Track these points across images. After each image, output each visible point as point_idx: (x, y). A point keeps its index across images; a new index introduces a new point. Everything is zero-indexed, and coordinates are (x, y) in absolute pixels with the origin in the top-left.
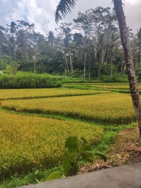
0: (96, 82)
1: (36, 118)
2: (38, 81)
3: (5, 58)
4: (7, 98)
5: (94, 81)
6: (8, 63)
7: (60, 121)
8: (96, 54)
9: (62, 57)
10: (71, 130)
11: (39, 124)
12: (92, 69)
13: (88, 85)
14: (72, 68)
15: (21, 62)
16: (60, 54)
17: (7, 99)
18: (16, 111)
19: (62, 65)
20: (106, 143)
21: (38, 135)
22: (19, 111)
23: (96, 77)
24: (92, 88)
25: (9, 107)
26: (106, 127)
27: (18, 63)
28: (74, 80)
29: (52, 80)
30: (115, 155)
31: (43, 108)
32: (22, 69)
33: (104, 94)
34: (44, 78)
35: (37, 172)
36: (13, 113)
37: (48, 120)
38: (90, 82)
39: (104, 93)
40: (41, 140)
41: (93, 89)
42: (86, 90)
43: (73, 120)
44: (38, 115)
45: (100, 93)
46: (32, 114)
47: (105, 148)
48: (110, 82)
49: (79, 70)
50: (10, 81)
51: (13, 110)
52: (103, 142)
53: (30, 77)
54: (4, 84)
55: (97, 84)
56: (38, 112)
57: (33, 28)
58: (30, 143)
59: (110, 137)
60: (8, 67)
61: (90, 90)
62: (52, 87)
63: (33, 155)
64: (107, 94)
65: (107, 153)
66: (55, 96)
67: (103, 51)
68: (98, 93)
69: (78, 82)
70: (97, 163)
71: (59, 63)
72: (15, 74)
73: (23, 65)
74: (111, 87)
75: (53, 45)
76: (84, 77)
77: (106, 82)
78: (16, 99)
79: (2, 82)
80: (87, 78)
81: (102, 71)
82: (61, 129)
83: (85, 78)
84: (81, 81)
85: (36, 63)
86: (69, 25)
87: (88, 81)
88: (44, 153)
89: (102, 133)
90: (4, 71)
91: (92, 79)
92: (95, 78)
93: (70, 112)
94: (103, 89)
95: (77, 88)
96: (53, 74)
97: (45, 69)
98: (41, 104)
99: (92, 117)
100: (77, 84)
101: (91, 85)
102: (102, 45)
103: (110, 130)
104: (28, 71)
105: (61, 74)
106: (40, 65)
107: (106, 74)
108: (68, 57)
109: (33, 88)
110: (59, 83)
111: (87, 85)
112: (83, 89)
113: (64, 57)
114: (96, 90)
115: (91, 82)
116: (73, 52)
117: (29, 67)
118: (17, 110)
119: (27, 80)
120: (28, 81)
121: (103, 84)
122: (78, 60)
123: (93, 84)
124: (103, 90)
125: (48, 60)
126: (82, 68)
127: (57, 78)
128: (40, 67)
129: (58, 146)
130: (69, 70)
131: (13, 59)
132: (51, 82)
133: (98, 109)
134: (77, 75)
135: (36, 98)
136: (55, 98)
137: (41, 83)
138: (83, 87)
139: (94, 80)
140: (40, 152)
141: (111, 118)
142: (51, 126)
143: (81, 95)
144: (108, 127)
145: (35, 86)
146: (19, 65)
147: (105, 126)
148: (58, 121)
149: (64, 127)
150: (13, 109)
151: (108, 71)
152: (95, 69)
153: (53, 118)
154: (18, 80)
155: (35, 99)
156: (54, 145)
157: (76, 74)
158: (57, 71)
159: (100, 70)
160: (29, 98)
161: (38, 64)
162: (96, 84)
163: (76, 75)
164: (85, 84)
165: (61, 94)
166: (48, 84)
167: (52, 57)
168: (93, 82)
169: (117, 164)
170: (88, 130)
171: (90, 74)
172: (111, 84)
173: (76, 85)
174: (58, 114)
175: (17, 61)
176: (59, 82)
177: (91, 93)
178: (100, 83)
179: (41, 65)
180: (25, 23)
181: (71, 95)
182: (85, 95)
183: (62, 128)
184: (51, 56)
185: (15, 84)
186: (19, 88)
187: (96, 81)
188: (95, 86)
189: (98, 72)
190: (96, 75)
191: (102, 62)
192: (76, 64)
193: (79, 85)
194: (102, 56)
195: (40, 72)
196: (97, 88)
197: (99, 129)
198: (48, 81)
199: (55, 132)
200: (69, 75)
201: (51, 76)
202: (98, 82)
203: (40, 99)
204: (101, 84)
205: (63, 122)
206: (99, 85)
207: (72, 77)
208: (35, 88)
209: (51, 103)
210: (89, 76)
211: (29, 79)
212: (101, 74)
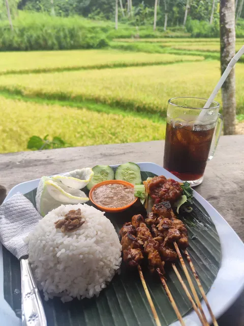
0: (177, 37)
2: (62, 34)
5: (174, 34)
7: (99, 115)
12: (172, 6)
13: (161, 42)
14: (130, 3)
22: (28, 96)
23: (179, 25)
28: (132, 30)
31: (70, 90)
36: (20, 100)
38: (165, 37)
39: (188, 61)
41: (170, 51)
42: (157, 55)
44: (62, 103)
45: (182, 61)
48: (206, 36)
49: (145, 7)
50: (6, 35)
53: (44, 26)
55: (179, 42)
56: (62, 98)
61: (164, 53)
62: (89, 47)
68: (178, 62)
69: (141, 37)
72: (13, 18)
74: (206, 48)
76: (153, 24)
77: (198, 36)
80: (161, 28)
83: (158, 27)
84: (148, 33)
87: (162, 34)
91: (170, 30)
92: (178, 27)
94: (188, 52)
96: (90, 18)
100: (138, 42)
101: (167, 44)
104: (38, 10)
105: (108, 18)
107: (200, 18)
109: (51, 48)
110: (102, 38)
111: (158, 42)
114: (175, 54)
115: (168, 37)
117: (40, 2)
118: (24, 94)
119: (39, 33)
120: (43, 36)
121: (191, 42)
123: (170, 41)
124: (190, 54)
127: (97, 27)
130: (124, 7)
132: (86, 37)
135: (58, 70)
137: (68, 40)
138: (150, 47)
139: (174, 31)
143: (144, 64)
145: (57, 47)
150: (17, 92)
151: (207, 9)
154: (22, 31)
155: (56, 74)
157: (138, 17)
158: (99, 10)
159: (188, 9)
160: (45, 71)
162: (176, 42)
163: (137, 20)
164: (155, 40)
166: (81, 40)
168: (172, 37)
171: (168, 16)
172: (206, 42)
173: (137, 44)
174: (97, 103)
176: (103, 36)
178: (185, 40)
181: (124, 65)
182: (151, 64)
187: (178, 34)
188: (176, 46)
189: (185, 13)
190: (180, 20)
193: (142, 44)
196: (179, 50)
200: (123, 21)
201: (86, 23)
202: (181, 37)
203: (66, 73)
206: (182, 44)
207: (129, 24)
208: (56, 50)
209: (85, 81)
210: (164, 21)
211: (42, 30)
212: (190, 17)
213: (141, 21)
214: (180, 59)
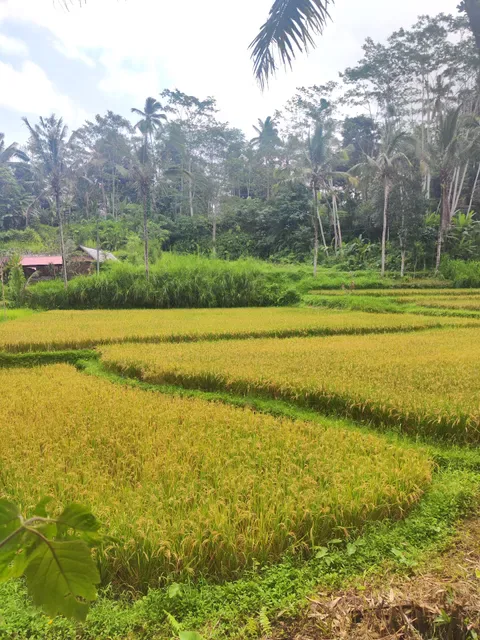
0: (426, 287)
1: (200, 406)
2: (223, 283)
3: (126, 211)
4: (122, 336)
5: (420, 282)
6: (134, 228)
7: (275, 422)
8: (426, 185)
9: (306, 201)
11: (207, 426)
12: (411, 239)
13: (396, 295)
14: (338, 237)
15: (173, 223)
16: (299, 193)
17: (120, 342)
18: (141, 379)
19: (304, 229)
20: (441, 515)
21: (196, 463)
22: (150, 380)
23: (428, 267)
24: (411, 307)
25: (124, 366)
26: (446, 455)
27: (163, 227)
28: (343, 277)
29: (269, 279)
30: (472, 564)
31: (225, 371)
32: (175, 246)
33: (455, 329)
34: (241, 274)
35: (174, 590)
36: (134, 386)
37: (238, 413)
38: (404, 287)
39: (453, 326)
40: (204, 481)
41: (414, 310)
42: (389, 315)
43: (323, 420)
44: (208, 395)
45: (439, 326)
46: (191, 392)
47: (435, 533)
49: (366, 242)
50: (136, 283)
51: (132, 376)
52: (427, 510)
53: (196, 272)
54: (119, 292)
55: (430, 294)
56: (208, 385)
57: (212, 109)
58: (167, 487)
59: (456, 493)
60: (134, 239)
61: (403, 313)
62: (266, 303)
63: (169, 530)
64: (467, 330)
65: (439, 551)
66: (272, 335)
67: (457, 173)
68: (430, 327)
69: (358, 287)
70: (392, 586)
71: (295, 224)
72: (153, 262)
73: (178, 232)
75: (274, 162)
76: (380, 266)
77: (467, 284)
78: (147, 340)
79: (112, 289)
80: (395, 273)
81: (449, 247)
82: (274, 450)
83: (387, 272)
84: (371, 281)
85: (218, 226)
86: (326, 89)
87: (398, 283)
88: (203, 526)
89: (428, 473)
90: (122, 252)
91: (412, 276)
92: (424, 271)
93: (315, 391)
94: (452, 312)
95: (356, 308)
96: (273, 261)
97: (248, 244)
98: (222, 360)
99: (394, 412)
100: (353, 294)
101: (407, 298)
102: (452, 151)
103: (459, 464)
104: (193, 250)
105: (302, 260)
106: (230, 231)
107: (467, 257)
108: (327, 201)
109: (205, 305)
110: (289, 289)
111: (390, 294)
112: (377, 312)
113: (311, 203)
114: (425, 314)
115: (409, 287)
116: (341, 182)
117: (196, 240)
118: (144, 377)
119: (188, 281)
120: (193, 286)
121: (454, 294)
122: (360, 211)
123: (413, 294)
124: (454, 315)
125: (258, 215)
126: (374, 235)
127: (283, 273)
128: (230, 237)
129: (257, 508)
130: (328, 243)
131: (147, 215)
132: (264, 288)
133: (422, 386)
134: (357, 262)
135: (210, 338)
136: (270, 340)
137: (233, 291)
138: (376, 302)
139: (418, 277)
140: (192, 523)
141: (468, 421)
142: (244, 435)
143: (365, 331)
144: (455, 452)
145: (214, 302)
146: (167, 232)
147: (444, 448)
148: (269, 420)
149: (287, 444)
150: (134, 373)
152: (424, 239)
153: (255, 408)
154: (162, 279)
155: (207, 344)
156: (242, 504)
157: (352, 258)
158: (286, 250)
159: (442, 244)
160: (188, 339)
161: (224, 227)
162: (425, 294)
164: (386, 291)
165: (294, 328)
166: (253, 292)
167: (272, 203)
168: (416, 287)
170: (373, 459)
171: (406, 255)
173: (351, 298)
174: (273, 398)
175: (160, 219)
176: (292, 287)
177: (404, 324)
178: (441, 291)
179: (235, 230)
180: (186, 97)
181: (328, 332)
182: (381, 331)
183: (281, 445)
184: (268, 199)
185: (151, 294)
186: (165, 306)
187: (428, 281)
188: (423, 300)
189: (436, 250)
190: (430, 262)
191: (452, 213)
192: (356, 223)
193: (361, 298)
194: (452, 194)
195: (234, 253)
196: (431, 307)
197: (417, 458)
198: (254, 282)
199: (252, 457)
200: (327, 263)
201: (264, 267)
202: (434, 287)
203: (223, 343)
204: (445, 294)
205: (288, 424)
206: (436, 297)
207: (337, 268)
208: (213, 307)
209: (254, 357)
210: (401, 263)
211: (193, 278)
212: (447, 256)
213: (358, 263)
214: (435, 323)
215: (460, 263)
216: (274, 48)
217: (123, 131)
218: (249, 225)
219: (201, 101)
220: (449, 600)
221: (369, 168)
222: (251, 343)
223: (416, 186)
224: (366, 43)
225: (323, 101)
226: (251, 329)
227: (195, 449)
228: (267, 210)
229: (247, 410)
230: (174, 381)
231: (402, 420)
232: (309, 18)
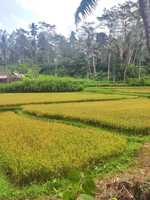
0: (121, 86)
1: (56, 125)
2: (59, 85)
3: (27, 61)
4: (29, 102)
5: (119, 84)
6: (30, 67)
7: (79, 129)
8: (121, 55)
9: (85, 59)
10: (91, 139)
11: (59, 131)
12: (116, 72)
13: (112, 88)
14: (95, 71)
15: (43, 65)
16: (82, 56)
17: (28, 104)
18: (36, 116)
19: (84, 67)
20: (129, 156)
21: (57, 143)
22: (40, 117)
23: (122, 80)
24: (117, 92)
25: (30, 112)
26: (130, 138)
27: (40, 66)
28: (96, 83)
29: (74, 84)
30: (138, 169)
31: (63, 114)
32: (43, 73)
33: (130, 99)
34: (65, 82)
35: (55, 181)
36: (34, 118)
37: (68, 126)
38: (114, 86)
39: (129, 98)
40: (60, 148)
41: (118, 93)
42: (110, 95)
43: (93, 128)
44: (58, 121)
45: (125, 98)
46: (53, 120)
47: (128, 161)
48: (137, 86)
49: (103, 72)
50: (31, 85)
51: (33, 116)
52: (125, 154)
53: (51, 81)
54: (26, 87)
55: (122, 88)
56: (58, 118)
57: (55, 29)
58: (49, 150)
59: (133, 149)
60: (30, 70)
61: (114, 94)
62: (73, 91)
63: (52, 163)
64: (134, 100)
65: (129, 166)
66: (76, 102)
67: (130, 51)
68: (123, 99)
69: (101, 86)
70: (117, 177)
71: (81, 66)
72: (36, 78)
73: (44, 68)
74: (138, 91)
75: (75, 46)
76: (107, 80)
77: (133, 85)
78: (37, 104)
79: (24, 86)
80: (112, 81)
81: (128, 73)
82: (80, 138)
83: (110, 81)
84: (105, 84)
85: (57, 66)
86: (92, 23)
87: (113, 85)
88: (62, 162)
89: (125, 144)
90: (26, 74)
91: (117, 82)
92: (121, 81)
93: (91, 119)
94: (129, 94)
95: (100, 93)
96: (75, 77)
97: (67, 72)
98: (61, 110)
101: (115, 89)
102: (129, 45)
103: (134, 141)
104: (49, 74)
105: (83, 77)
106: (61, 68)
107: (133, 77)
108: (91, 59)
109: (54, 92)
110: (80, 87)
111: (111, 88)
112: (106, 94)
113: (86, 59)
114: (121, 94)
115: (116, 86)
116: (96, 53)
117: (50, 70)
118: (37, 115)
119: (48, 84)
121: (129, 88)
122: (102, 62)
123: (117, 88)
124: (129, 95)
125: (69, 63)
126: (106, 70)
127: (78, 82)
128: (61, 70)
129: (77, 155)
130: (92, 72)
131: (35, 63)
132: (72, 86)
133: (122, 117)
135: (57, 102)
136: (75, 103)
137: (63, 87)
138: (106, 91)
139: (118, 83)
140: (58, 161)
141: (136, 128)
142: (70, 133)
143: (104, 100)
144: (132, 137)
145: (56, 90)
146: (41, 68)
147: (129, 136)
148: (78, 129)
149: (84, 136)
150: (34, 114)
151: (136, 73)
152: (120, 71)
153: (73, 125)
154: (40, 83)
155: (56, 105)
156: (72, 154)
157: (99, 77)
158: (79, 74)
159: (126, 73)
160: (50, 103)
161: (59, 67)
162: (121, 88)
163: (99, 78)
164: (109, 87)
165: (82, 99)
166: (69, 87)
167: (74, 59)
168: (118, 86)
169: (138, 181)
170: (109, 140)
171: (115, 76)
172: (138, 88)
173: (99, 89)
174: (78, 121)
175: (38, 64)
176: (81, 86)
177: (115, 98)
178: (126, 87)
179: (62, 68)
180: (46, 24)
181: (93, 100)
182: (108, 100)
183: (82, 136)
184: (73, 58)
185: (36, 88)
186: (41, 92)
187: (122, 84)
188: (121, 90)
189: (124, 75)
190: (122, 78)
191: (129, 64)
192: (100, 66)
193: (102, 89)
194: (129, 57)
195: (62, 75)
196: (123, 92)
197: (122, 139)
198: (69, 84)
199: (74, 140)
200: (91, 78)
201: (72, 79)
202: (123, 86)
203: (61, 104)
204: (127, 88)
205: (83, 130)
206: (124, 89)
207: (95, 80)
208: (56, 92)
209: (71, 109)
210: (113, 78)
211: (50, 83)
212: (127, 77)
213: (101, 79)
214: (124, 97)
215: (131, 79)
216: (80, 15)
217: (25, 34)
218: (67, 66)
219: (51, 26)
220: (134, 180)
221: (104, 49)
222: (69, 104)
223: (118, 55)
224: (104, 9)
225: (91, 27)
226: (69, 100)
227: (56, 138)
228: (72, 61)
229: (71, 126)
230: (47, 117)
231: (117, 128)
232: (91, 6)
